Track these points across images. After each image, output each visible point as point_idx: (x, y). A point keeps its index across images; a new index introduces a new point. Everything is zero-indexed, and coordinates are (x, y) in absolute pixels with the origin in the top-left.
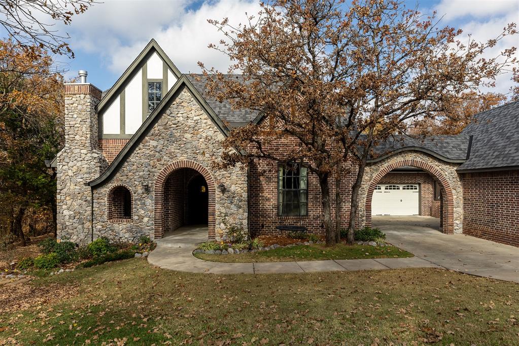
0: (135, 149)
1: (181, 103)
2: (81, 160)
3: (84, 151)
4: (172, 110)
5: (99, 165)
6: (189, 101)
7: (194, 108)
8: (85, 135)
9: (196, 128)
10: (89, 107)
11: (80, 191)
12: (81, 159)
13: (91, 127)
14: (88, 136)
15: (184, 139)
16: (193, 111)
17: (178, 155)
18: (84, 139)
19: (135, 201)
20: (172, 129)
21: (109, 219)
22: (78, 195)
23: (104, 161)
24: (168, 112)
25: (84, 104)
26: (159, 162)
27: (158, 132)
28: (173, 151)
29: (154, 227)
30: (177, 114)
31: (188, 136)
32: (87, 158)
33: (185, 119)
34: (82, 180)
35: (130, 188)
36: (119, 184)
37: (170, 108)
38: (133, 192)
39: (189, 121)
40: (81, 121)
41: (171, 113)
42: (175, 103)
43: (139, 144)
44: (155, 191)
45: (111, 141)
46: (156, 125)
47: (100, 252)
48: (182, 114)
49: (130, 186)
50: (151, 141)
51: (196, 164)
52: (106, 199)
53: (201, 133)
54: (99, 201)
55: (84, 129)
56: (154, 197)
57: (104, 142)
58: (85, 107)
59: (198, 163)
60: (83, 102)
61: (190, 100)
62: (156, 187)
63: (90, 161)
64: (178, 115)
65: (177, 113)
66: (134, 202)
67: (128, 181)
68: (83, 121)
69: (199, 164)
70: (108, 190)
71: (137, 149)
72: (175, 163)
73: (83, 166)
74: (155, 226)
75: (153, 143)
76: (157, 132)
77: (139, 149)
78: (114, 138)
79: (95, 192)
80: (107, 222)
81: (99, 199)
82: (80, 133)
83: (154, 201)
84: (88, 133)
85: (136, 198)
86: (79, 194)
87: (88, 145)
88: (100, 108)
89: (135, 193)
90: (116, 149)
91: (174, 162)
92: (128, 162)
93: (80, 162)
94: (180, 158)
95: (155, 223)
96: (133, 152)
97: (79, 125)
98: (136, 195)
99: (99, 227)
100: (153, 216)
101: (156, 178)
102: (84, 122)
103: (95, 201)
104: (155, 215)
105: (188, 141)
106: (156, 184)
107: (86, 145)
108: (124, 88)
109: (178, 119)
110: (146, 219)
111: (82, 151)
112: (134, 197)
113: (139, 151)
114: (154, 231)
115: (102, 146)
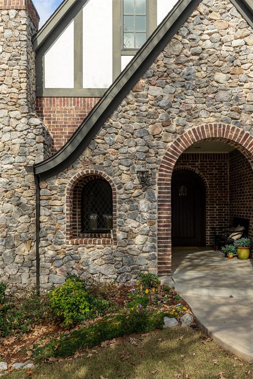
0: (120, 103)
1: (207, 14)
2: (10, 131)
3: (16, 113)
4: (191, 26)
5: (43, 139)
6: (224, 11)
7: (233, 22)
8: (18, 85)
9: (238, 62)
10: (25, 33)
11: (8, 187)
12: (10, 128)
13: (28, 70)
14: (24, 86)
15: (216, 84)
16: (230, 30)
17: (203, 114)
18: (16, 91)
19: (121, 203)
20: (191, 63)
21: (71, 238)
22: (5, 194)
23: (48, 134)
24: (183, 31)
25: (16, 27)
26: (167, 128)
27: (165, 69)
28: (194, 106)
29: (156, 254)
30: (201, 35)
31: (221, 77)
32: (21, 125)
33: (217, 44)
34: (11, 166)
35: (111, 178)
36: (90, 169)
37: (186, 24)
38: (116, 186)
39: (223, 47)
40: (10, 60)
41: (190, 33)
42: (195, 13)
43: (128, 93)
44: (159, 184)
45: (57, 101)
46: (162, 55)
47: (78, 311)
48: (210, 34)
49: (111, 175)
50: (151, 87)
51: (238, 130)
52: (64, 199)
53: (246, 72)
54: (51, 202)
55: (15, 73)
56: (156, 195)
57: (45, 102)
58: (17, 33)
59: (241, 130)
60: (13, 24)
61: (225, 9)
62: (160, 175)
63: (25, 132)
64: (204, 37)
65: (200, 32)
66: (118, 206)
67: (105, 164)
68: (14, 58)
69: (243, 132)
70: (68, 181)
71: (124, 102)
72: (198, 129)
73: (13, 141)
74: (159, 251)
75: (155, 91)
76: (162, 69)
77: (128, 103)
78: (63, 96)
79: (43, 185)
80: (68, 243)
81: (50, 199)
82: (9, 80)
83: (156, 204)
84: (22, 80)
85: (124, 196)
86: (6, 191)
87: (22, 103)
88: (40, 40)
89: (120, 188)
90: (66, 115)
91: (196, 127)
92: (105, 128)
93: (8, 135)
94: (206, 120)
95: (159, 247)
96: (116, 109)
97: (7, 67)
98: (122, 191)
99: (51, 253)
100: (156, 233)
101: (161, 158)
102: (17, 60)
103: (43, 203)
104: (159, 230)
105: (222, 86)
106: (161, 170)
107: (19, 101)
108: (81, 8)
109: (203, 44)
110: (139, 239)
111: (12, 114)
112: (118, 196)
113: (127, 107)
114: (157, 261)
115: (42, 109)
